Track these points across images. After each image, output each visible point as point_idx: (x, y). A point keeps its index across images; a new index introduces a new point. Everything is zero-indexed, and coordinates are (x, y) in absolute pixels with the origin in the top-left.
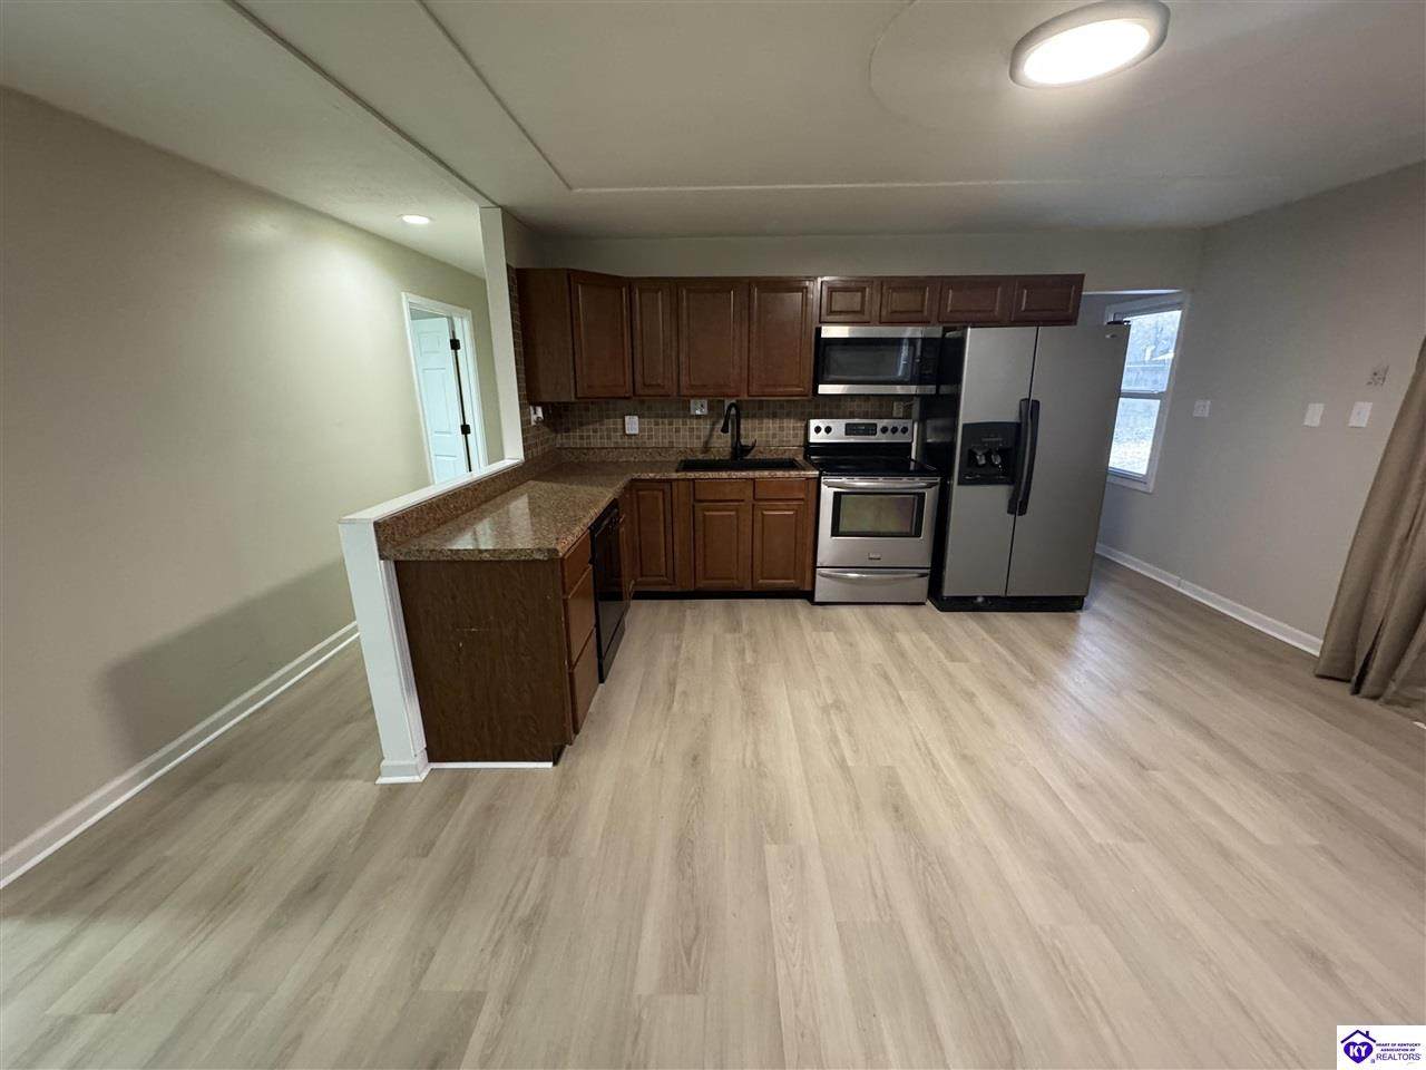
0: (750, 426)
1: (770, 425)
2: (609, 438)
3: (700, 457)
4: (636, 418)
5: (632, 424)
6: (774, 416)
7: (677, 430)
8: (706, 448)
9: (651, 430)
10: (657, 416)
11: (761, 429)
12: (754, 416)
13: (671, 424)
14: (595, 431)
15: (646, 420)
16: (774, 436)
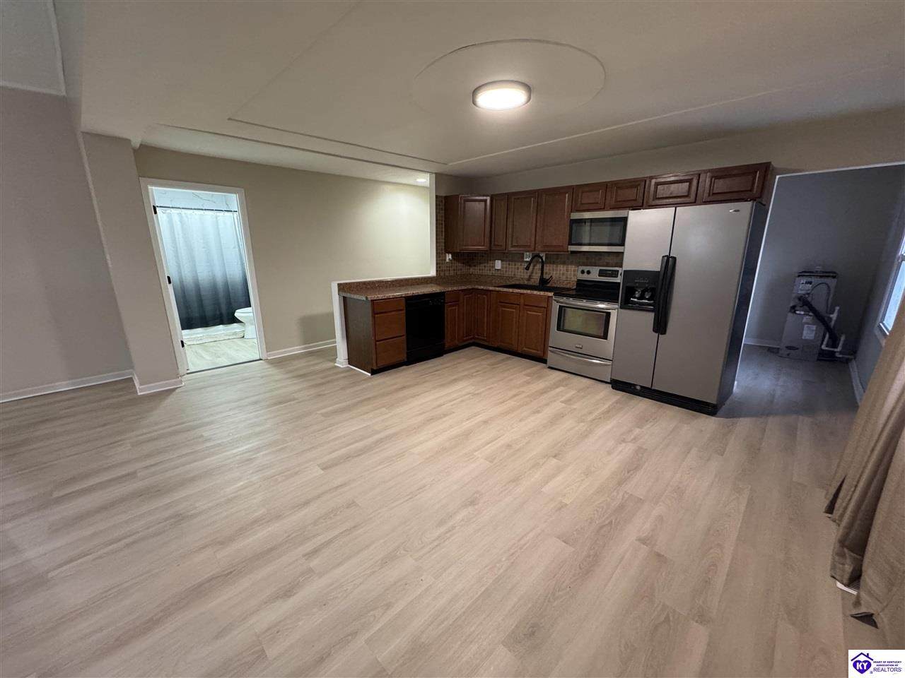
0: (551, 268)
1: (562, 268)
2: (490, 270)
3: (526, 283)
4: (500, 261)
5: (498, 264)
6: (564, 263)
7: (518, 269)
8: (529, 280)
9: (506, 268)
10: (509, 261)
11: (557, 270)
12: (554, 263)
13: (515, 265)
14: (485, 267)
15: (505, 263)
16: (563, 274)
